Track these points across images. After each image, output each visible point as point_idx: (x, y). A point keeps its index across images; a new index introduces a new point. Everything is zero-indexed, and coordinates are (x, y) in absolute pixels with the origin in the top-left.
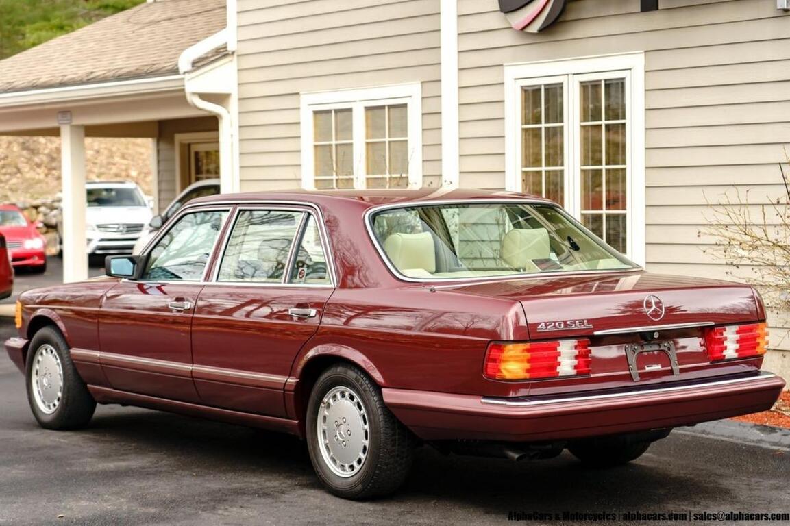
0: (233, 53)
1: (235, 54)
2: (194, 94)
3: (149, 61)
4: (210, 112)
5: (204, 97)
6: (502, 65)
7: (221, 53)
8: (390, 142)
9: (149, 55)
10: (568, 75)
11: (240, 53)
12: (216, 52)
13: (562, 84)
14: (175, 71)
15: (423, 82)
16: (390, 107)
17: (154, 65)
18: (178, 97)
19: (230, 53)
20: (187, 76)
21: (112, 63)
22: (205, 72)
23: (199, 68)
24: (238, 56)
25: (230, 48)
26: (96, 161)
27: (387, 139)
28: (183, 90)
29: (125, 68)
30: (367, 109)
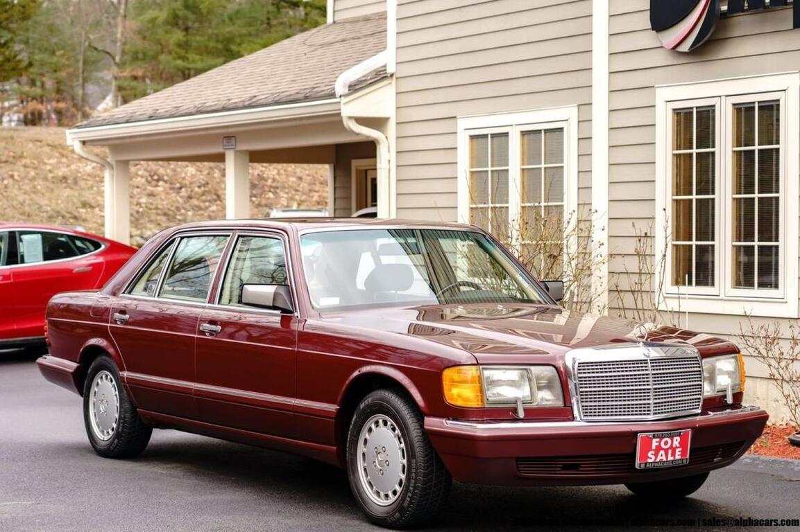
0: (392, 75)
1: (394, 77)
2: (350, 118)
3: (310, 84)
4: (368, 137)
5: (362, 121)
6: (653, 87)
7: (380, 76)
8: (545, 168)
9: (313, 78)
10: (720, 96)
11: (399, 76)
12: (376, 75)
13: (714, 106)
14: (332, 95)
15: (579, 105)
16: (547, 131)
17: (314, 88)
18: (334, 122)
19: (389, 75)
20: (344, 100)
21: (277, 86)
22: (363, 95)
23: (356, 91)
24: (397, 78)
25: (390, 70)
26: (298, 188)
27: (543, 166)
28: (340, 114)
29: (286, 91)
30: (524, 133)
